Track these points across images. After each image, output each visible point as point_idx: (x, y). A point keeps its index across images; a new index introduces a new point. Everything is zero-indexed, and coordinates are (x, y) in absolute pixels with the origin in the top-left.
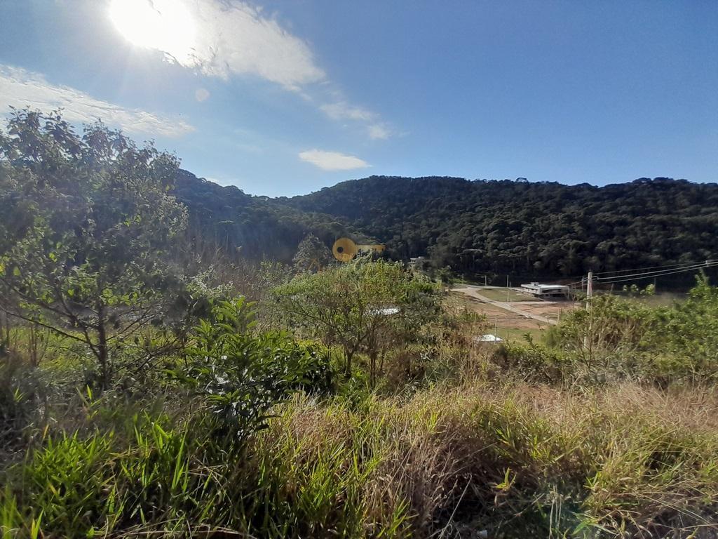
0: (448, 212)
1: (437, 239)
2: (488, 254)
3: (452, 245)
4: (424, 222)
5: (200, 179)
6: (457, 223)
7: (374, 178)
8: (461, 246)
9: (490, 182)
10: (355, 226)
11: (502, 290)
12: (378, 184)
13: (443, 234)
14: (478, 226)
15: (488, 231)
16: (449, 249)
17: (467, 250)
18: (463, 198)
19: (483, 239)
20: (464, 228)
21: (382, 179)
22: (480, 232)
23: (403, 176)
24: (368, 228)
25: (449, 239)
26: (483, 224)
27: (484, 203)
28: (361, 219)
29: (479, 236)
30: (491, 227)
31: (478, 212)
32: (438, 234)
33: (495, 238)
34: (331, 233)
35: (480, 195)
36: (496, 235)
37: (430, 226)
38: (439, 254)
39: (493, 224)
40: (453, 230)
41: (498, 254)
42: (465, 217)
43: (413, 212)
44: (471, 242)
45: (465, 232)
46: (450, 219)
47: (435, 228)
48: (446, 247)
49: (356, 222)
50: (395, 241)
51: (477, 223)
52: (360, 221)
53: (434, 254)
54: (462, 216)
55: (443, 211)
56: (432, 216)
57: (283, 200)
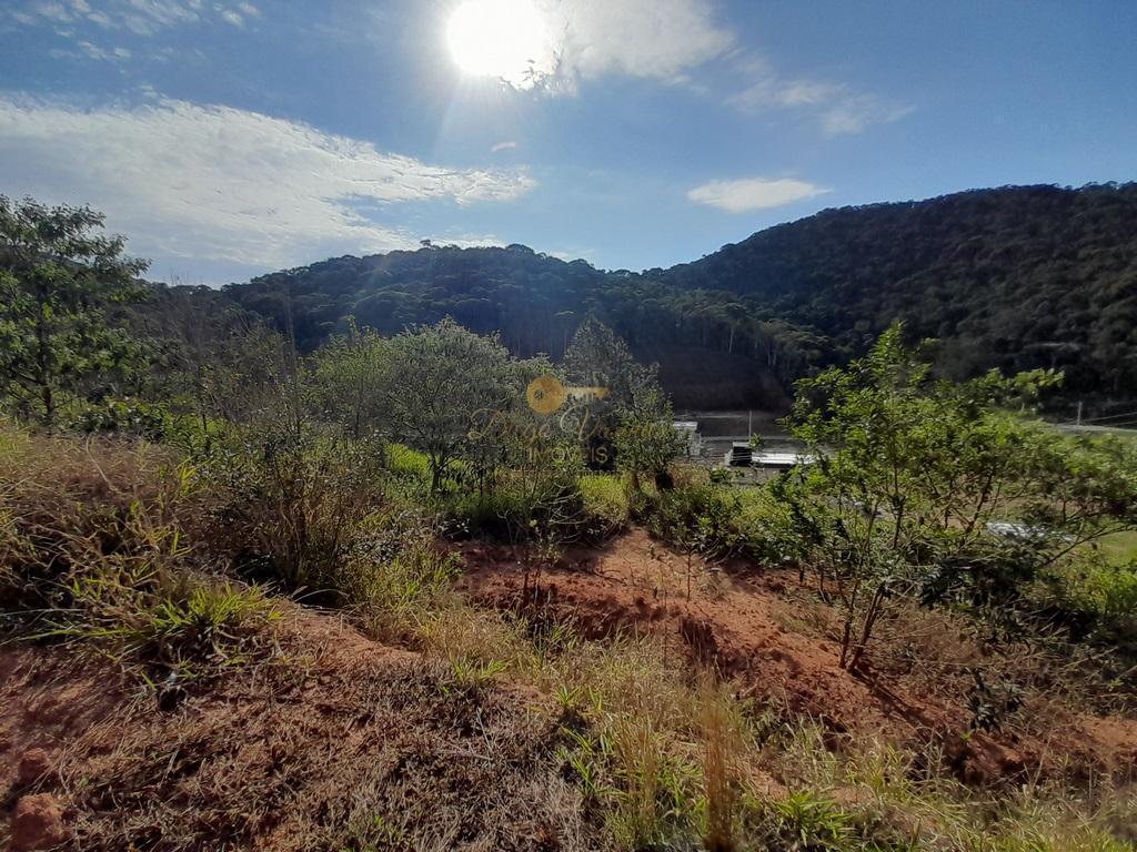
0: (999, 264)
1: (959, 324)
2: (1096, 354)
3: (995, 335)
4: (931, 290)
5: (539, 255)
6: (1017, 286)
7: (828, 214)
8: (1021, 335)
9: (1125, 188)
10: (778, 309)
11: (1125, 434)
12: (836, 223)
13: (977, 312)
14: (1077, 291)
15: (1104, 303)
16: (986, 343)
17: (1036, 345)
18: (1045, 230)
19: (1085, 321)
20: (1038, 296)
21: (847, 212)
22: (1082, 302)
23: (892, 201)
24: (803, 309)
25: (991, 323)
26: (1096, 284)
27: (1102, 236)
28: (791, 295)
29: (1076, 314)
30: (1114, 290)
31: (1084, 260)
32: (963, 313)
33: (1121, 317)
34: (725, 324)
35: (1096, 219)
36: (1127, 311)
37: (945, 298)
38: (958, 356)
39: (1121, 284)
40: (1006, 302)
41: (1123, 352)
42: (1044, 273)
43: (908, 272)
44: (1053, 327)
45: (1037, 305)
46: (1002, 279)
47: (960, 301)
48: (980, 339)
49: (779, 301)
50: (857, 332)
51: (1077, 283)
52: (788, 299)
53: (946, 356)
54: (1036, 270)
55: (984, 262)
56: (955, 278)
57: (655, 274)
